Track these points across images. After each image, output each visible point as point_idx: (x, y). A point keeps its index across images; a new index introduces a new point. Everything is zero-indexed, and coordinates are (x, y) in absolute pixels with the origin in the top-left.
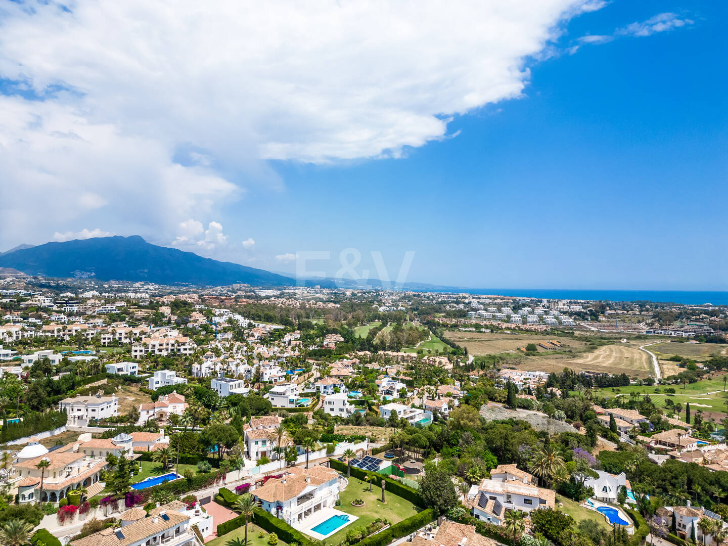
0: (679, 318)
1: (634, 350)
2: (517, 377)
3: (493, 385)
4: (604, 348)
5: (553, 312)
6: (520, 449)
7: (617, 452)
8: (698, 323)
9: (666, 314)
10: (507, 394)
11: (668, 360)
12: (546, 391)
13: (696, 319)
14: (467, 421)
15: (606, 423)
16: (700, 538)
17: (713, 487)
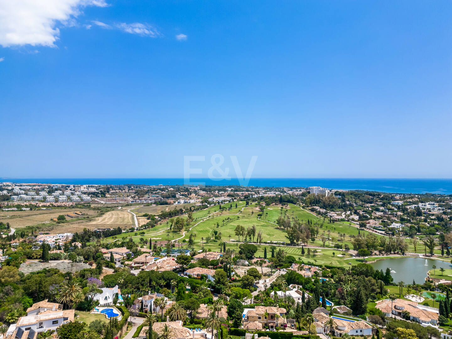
0: (147, 193)
1: (125, 213)
2: (50, 239)
3: (31, 248)
4: (109, 213)
5: (77, 193)
6: (51, 288)
7: (114, 274)
8: (156, 195)
9: (141, 191)
10: (42, 252)
11: (141, 216)
12: (71, 245)
13: (156, 193)
14: (7, 278)
15: (108, 258)
16: (154, 310)
17: (161, 280)
